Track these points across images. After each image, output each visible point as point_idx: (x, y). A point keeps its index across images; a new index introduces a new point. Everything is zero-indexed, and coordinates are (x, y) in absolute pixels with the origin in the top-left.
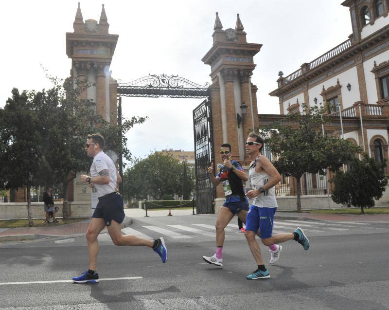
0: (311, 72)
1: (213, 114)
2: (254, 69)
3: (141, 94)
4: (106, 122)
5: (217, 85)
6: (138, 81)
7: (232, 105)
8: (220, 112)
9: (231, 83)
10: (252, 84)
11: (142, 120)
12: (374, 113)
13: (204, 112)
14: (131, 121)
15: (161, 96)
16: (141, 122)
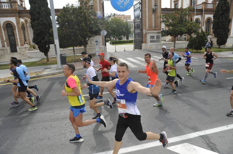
1: (143, 8)
7: (151, 4)
8: (146, 7)
12: (210, 7)
13: (138, 7)
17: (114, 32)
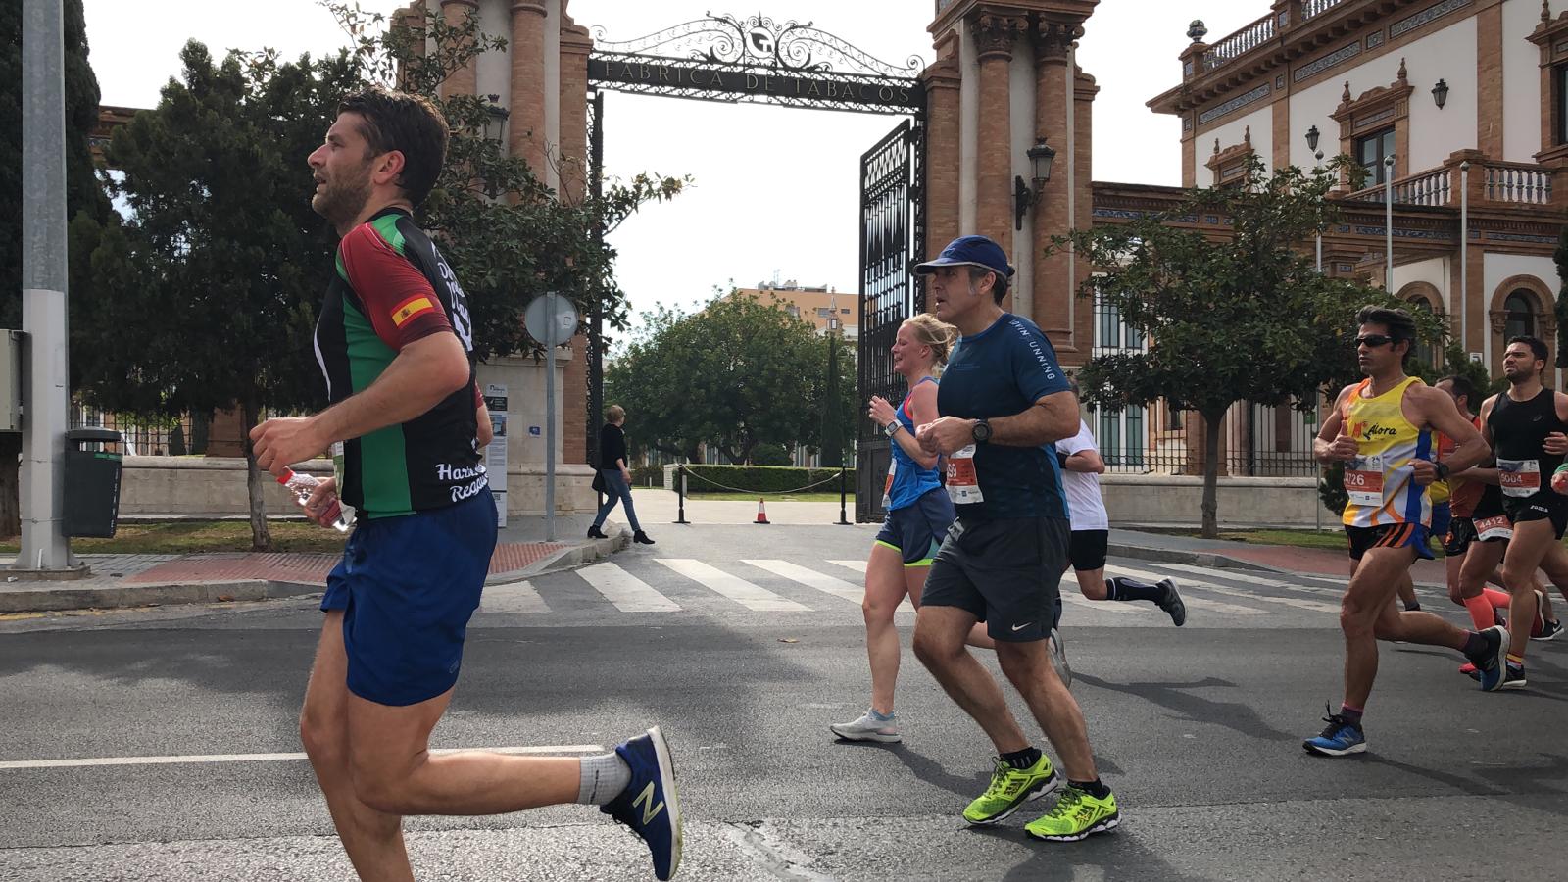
0: (1306, 32)
1: (931, 176)
2: (1088, 15)
3: (677, 86)
4: (544, 187)
5: (951, 68)
6: (664, 37)
7: (999, 144)
8: (957, 169)
9: (1002, 64)
10: (1078, 69)
11: (671, 187)
12: (1520, 194)
13: (898, 164)
14: (630, 188)
15: (746, 98)
16: (668, 196)
17: (728, 408)
